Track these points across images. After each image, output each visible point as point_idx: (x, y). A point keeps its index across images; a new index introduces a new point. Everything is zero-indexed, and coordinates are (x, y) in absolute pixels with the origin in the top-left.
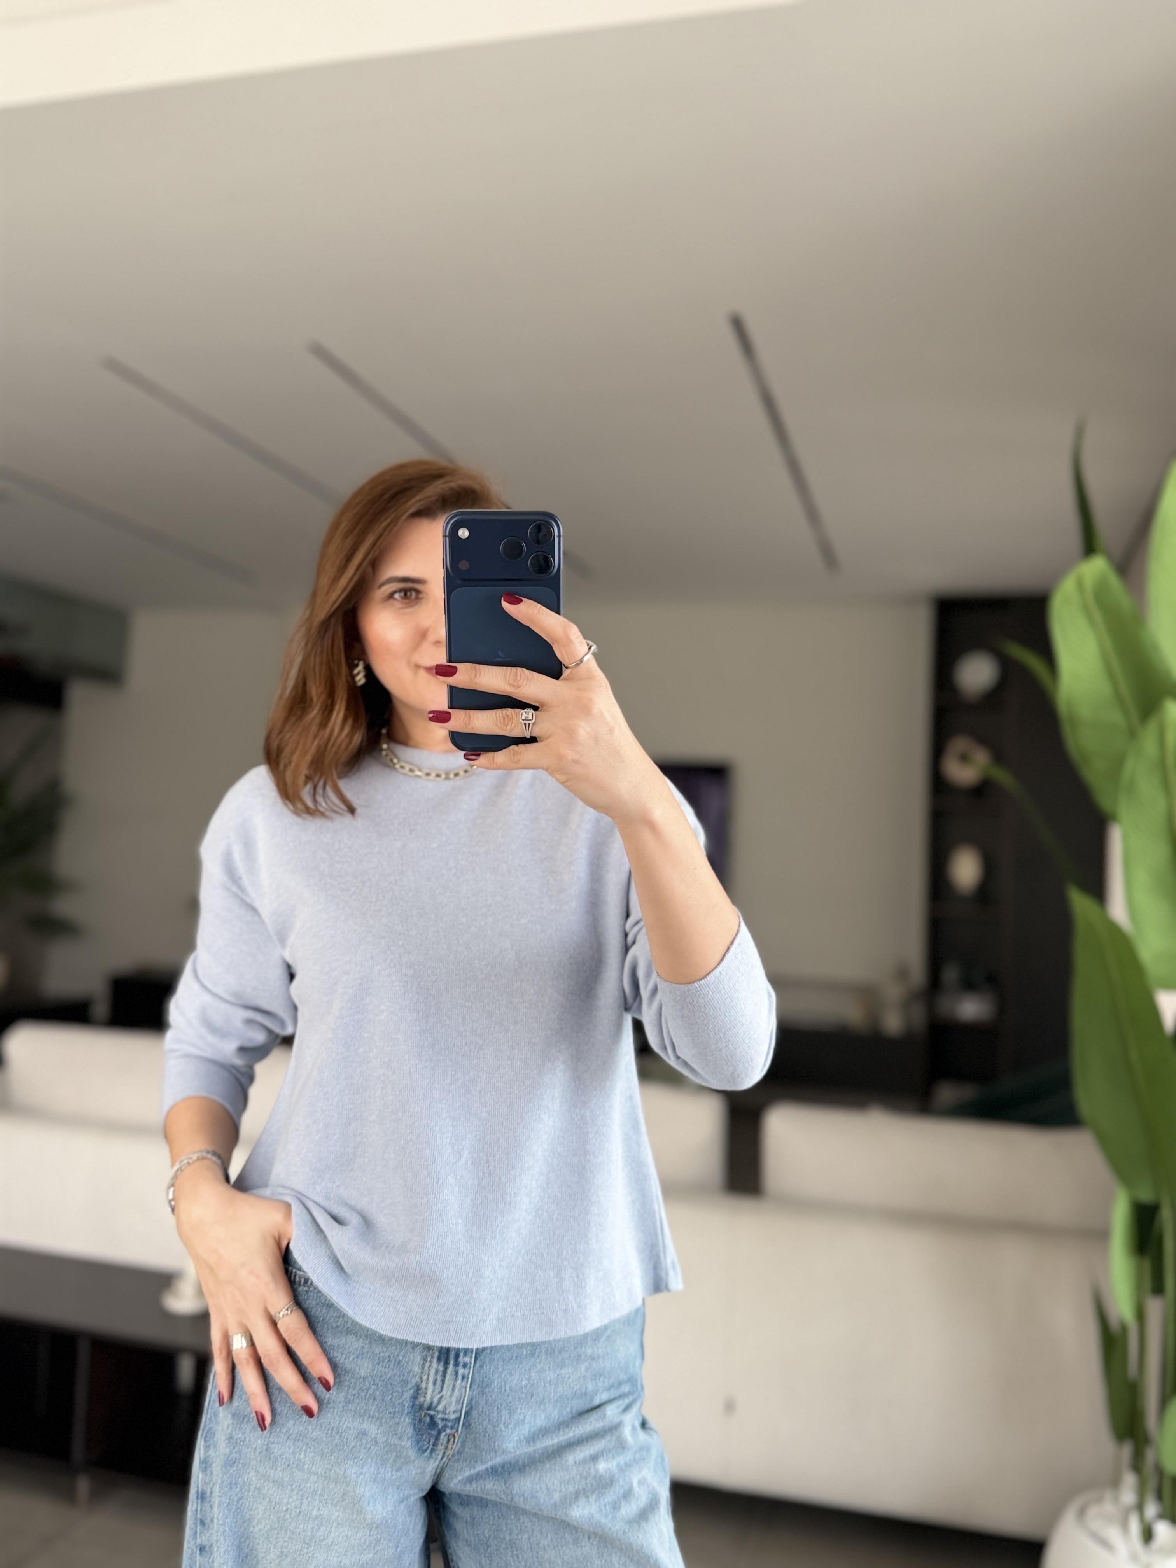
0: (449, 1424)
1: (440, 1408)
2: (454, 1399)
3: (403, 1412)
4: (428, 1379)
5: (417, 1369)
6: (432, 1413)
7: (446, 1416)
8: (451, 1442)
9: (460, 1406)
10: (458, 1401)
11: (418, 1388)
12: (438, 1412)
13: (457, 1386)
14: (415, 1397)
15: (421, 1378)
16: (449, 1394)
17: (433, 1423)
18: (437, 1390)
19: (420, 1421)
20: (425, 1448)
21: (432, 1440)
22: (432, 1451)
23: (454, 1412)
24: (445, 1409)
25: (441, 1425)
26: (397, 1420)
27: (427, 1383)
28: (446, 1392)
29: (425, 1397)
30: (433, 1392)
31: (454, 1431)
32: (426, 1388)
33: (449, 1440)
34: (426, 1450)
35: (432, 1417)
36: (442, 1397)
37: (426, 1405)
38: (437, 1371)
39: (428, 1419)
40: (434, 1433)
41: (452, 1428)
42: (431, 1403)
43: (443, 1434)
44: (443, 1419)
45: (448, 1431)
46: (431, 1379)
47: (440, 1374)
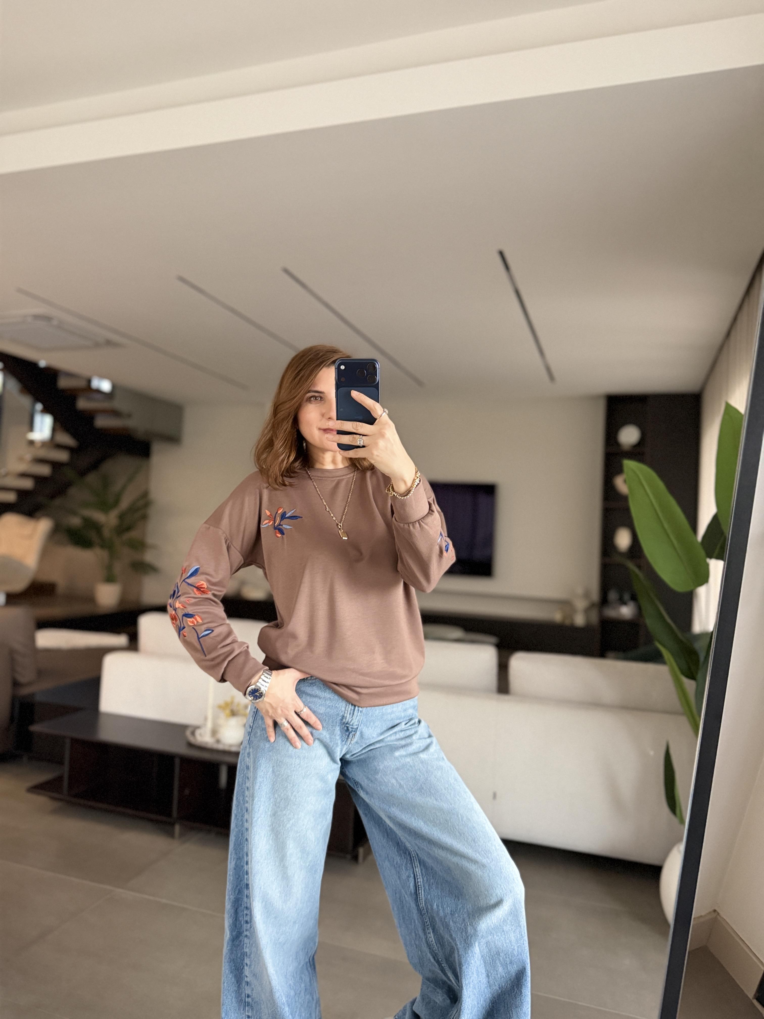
0: (354, 730)
1: (351, 723)
2: (357, 720)
3: (336, 725)
4: (347, 713)
5: (343, 709)
6: (347, 725)
7: (353, 727)
8: (353, 738)
9: (358, 723)
10: (358, 721)
11: (343, 716)
12: (350, 725)
13: (358, 715)
14: (342, 720)
15: (345, 712)
16: (355, 718)
17: (348, 730)
18: (351, 717)
19: (342, 729)
20: (343, 740)
21: (346, 737)
22: (346, 740)
23: (356, 725)
24: (353, 724)
25: (350, 730)
26: (334, 728)
27: (347, 714)
28: (354, 717)
29: (346, 719)
30: (349, 717)
31: (355, 733)
32: (346, 716)
33: (353, 737)
34: (343, 741)
35: (347, 727)
36: (352, 719)
37: (346, 723)
38: (351, 709)
39: (346, 728)
40: (347, 733)
41: (354, 732)
42: (348, 722)
43: (351, 734)
44: (352, 728)
45: (353, 733)
46: (349, 713)
47: (352, 711)
